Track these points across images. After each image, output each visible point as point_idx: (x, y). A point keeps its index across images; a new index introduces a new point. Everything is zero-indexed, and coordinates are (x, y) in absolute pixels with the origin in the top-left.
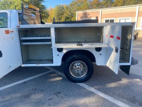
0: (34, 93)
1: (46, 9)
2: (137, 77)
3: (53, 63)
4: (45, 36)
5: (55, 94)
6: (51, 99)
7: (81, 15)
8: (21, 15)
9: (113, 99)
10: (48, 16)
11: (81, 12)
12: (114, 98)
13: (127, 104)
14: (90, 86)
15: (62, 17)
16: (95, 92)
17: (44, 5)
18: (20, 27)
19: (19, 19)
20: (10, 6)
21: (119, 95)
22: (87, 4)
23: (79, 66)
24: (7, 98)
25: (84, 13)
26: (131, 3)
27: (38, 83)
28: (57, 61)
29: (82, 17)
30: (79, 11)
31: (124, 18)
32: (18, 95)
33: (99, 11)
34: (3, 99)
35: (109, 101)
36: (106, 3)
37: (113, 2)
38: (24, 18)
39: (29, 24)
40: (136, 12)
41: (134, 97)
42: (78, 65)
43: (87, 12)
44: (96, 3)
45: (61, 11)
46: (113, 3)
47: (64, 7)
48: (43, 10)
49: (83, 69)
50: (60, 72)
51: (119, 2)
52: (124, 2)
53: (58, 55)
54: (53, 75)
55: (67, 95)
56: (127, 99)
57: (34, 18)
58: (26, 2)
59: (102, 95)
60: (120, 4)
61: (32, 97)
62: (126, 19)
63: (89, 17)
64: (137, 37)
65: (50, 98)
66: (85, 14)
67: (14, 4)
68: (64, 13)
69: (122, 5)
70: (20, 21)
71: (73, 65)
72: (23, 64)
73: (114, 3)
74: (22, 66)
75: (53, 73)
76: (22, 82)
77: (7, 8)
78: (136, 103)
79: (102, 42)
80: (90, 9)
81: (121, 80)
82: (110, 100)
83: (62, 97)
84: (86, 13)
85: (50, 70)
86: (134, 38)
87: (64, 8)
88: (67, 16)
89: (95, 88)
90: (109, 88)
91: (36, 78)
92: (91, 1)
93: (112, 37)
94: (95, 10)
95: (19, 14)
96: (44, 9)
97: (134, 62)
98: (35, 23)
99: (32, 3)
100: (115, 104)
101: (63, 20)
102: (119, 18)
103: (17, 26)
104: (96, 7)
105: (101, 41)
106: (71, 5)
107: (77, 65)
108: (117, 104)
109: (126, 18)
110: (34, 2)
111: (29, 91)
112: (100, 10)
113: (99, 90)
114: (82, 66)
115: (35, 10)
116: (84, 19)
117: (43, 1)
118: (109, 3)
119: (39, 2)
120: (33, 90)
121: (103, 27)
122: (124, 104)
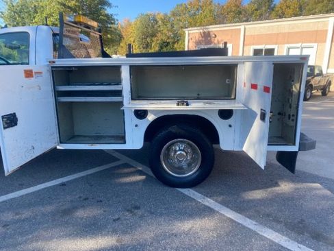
0: (83, 207)
1: (116, 22)
2: (315, 179)
3: (125, 143)
4: (109, 84)
5: (128, 211)
6: (118, 219)
7: (198, 37)
8: (58, 37)
9: (254, 222)
10: (120, 40)
11: (197, 31)
12: (257, 221)
13: (284, 235)
14: (207, 196)
15: (152, 41)
16: (216, 209)
17: (112, 15)
18: (56, 63)
19: (54, 45)
20: (34, 17)
21: (268, 215)
22: (211, 11)
23: (183, 150)
24: (26, 214)
25: (204, 33)
26: (317, 10)
27: (92, 186)
28: (135, 139)
29: (198, 43)
30: (191, 29)
31: (299, 45)
32: (49, 208)
33: (240, 29)
34: (18, 217)
35: (244, 227)
36: (256, 10)
37: (274, 7)
38: (64, 44)
39: (74, 58)
40: (327, 31)
41: (302, 221)
42: (180, 150)
43: (210, 30)
44: (234, 9)
45: (150, 29)
46: (273, 10)
47: (158, 18)
48: (109, 26)
49: (191, 159)
50: (141, 165)
51: (288, 7)
52: (300, 8)
53: (136, 126)
54: (126, 170)
55: (153, 213)
56: (286, 225)
57: (86, 43)
58: (69, 7)
59: (230, 214)
60: (290, 11)
61: (78, 214)
62: (302, 48)
63: (216, 42)
64: (329, 91)
65: (117, 217)
66: (207, 36)
67: (42, 12)
68: (157, 31)
69: (296, 15)
70: (55, 49)
71: (168, 149)
72: (61, 143)
73: (277, 9)
74: (58, 147)
75: (127, 166)
76: (57, 183)
77: (26, 21)
78: (306, 234)
79: (235, 98)
80: (220, 23)
81: (276, 185)
82: (247, 226)
83: (141, 217)
84: (209, 32)
85: (119, 160)
86: (322, 93)
87: (157, 22)
88: (164, 38)
89: (217, 201)
90: (248, 202)
91: (87, 175)
92: (221, 4)
93: (254, 87)
94: (229, 25)
95: (54, 35)
96: (112, 23)
97: (306, 145)
98: (88, 56)
99: (83, 9)
100: (258, 234)
101: (155, 48)
102: (286, 46)
103: (50, 62)
104: (234, 17)
105: (233, 97)
106: (174, 14)
107: (178, 149)
108: (261, 233)
109: (304, 45)
110: (89, 7)
111: (72, 201)
112: (242, 27)
113: (225, 204)
114: (189, 150)
115: (88, 27)
116: (203, 47)
117: (109, 5)
118: (264, 8)
119: (100, 6)
120: (82, 199)
121: (235, 66)
122: (277, 234)
